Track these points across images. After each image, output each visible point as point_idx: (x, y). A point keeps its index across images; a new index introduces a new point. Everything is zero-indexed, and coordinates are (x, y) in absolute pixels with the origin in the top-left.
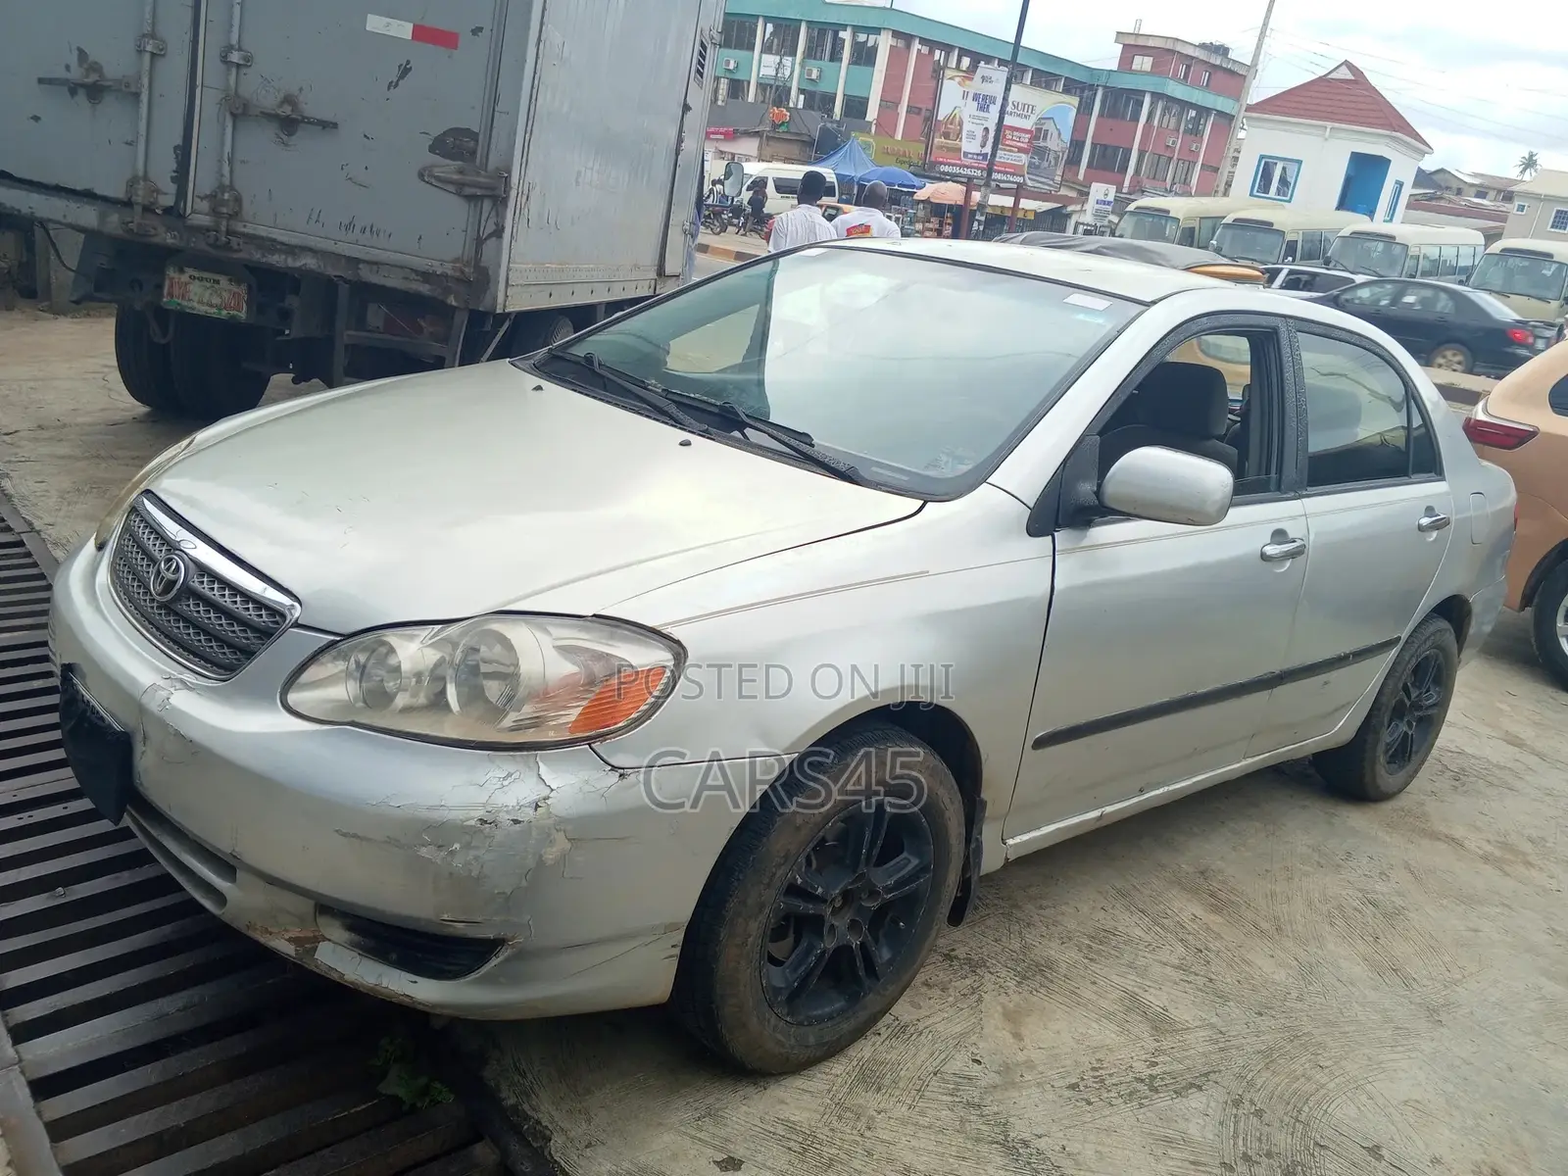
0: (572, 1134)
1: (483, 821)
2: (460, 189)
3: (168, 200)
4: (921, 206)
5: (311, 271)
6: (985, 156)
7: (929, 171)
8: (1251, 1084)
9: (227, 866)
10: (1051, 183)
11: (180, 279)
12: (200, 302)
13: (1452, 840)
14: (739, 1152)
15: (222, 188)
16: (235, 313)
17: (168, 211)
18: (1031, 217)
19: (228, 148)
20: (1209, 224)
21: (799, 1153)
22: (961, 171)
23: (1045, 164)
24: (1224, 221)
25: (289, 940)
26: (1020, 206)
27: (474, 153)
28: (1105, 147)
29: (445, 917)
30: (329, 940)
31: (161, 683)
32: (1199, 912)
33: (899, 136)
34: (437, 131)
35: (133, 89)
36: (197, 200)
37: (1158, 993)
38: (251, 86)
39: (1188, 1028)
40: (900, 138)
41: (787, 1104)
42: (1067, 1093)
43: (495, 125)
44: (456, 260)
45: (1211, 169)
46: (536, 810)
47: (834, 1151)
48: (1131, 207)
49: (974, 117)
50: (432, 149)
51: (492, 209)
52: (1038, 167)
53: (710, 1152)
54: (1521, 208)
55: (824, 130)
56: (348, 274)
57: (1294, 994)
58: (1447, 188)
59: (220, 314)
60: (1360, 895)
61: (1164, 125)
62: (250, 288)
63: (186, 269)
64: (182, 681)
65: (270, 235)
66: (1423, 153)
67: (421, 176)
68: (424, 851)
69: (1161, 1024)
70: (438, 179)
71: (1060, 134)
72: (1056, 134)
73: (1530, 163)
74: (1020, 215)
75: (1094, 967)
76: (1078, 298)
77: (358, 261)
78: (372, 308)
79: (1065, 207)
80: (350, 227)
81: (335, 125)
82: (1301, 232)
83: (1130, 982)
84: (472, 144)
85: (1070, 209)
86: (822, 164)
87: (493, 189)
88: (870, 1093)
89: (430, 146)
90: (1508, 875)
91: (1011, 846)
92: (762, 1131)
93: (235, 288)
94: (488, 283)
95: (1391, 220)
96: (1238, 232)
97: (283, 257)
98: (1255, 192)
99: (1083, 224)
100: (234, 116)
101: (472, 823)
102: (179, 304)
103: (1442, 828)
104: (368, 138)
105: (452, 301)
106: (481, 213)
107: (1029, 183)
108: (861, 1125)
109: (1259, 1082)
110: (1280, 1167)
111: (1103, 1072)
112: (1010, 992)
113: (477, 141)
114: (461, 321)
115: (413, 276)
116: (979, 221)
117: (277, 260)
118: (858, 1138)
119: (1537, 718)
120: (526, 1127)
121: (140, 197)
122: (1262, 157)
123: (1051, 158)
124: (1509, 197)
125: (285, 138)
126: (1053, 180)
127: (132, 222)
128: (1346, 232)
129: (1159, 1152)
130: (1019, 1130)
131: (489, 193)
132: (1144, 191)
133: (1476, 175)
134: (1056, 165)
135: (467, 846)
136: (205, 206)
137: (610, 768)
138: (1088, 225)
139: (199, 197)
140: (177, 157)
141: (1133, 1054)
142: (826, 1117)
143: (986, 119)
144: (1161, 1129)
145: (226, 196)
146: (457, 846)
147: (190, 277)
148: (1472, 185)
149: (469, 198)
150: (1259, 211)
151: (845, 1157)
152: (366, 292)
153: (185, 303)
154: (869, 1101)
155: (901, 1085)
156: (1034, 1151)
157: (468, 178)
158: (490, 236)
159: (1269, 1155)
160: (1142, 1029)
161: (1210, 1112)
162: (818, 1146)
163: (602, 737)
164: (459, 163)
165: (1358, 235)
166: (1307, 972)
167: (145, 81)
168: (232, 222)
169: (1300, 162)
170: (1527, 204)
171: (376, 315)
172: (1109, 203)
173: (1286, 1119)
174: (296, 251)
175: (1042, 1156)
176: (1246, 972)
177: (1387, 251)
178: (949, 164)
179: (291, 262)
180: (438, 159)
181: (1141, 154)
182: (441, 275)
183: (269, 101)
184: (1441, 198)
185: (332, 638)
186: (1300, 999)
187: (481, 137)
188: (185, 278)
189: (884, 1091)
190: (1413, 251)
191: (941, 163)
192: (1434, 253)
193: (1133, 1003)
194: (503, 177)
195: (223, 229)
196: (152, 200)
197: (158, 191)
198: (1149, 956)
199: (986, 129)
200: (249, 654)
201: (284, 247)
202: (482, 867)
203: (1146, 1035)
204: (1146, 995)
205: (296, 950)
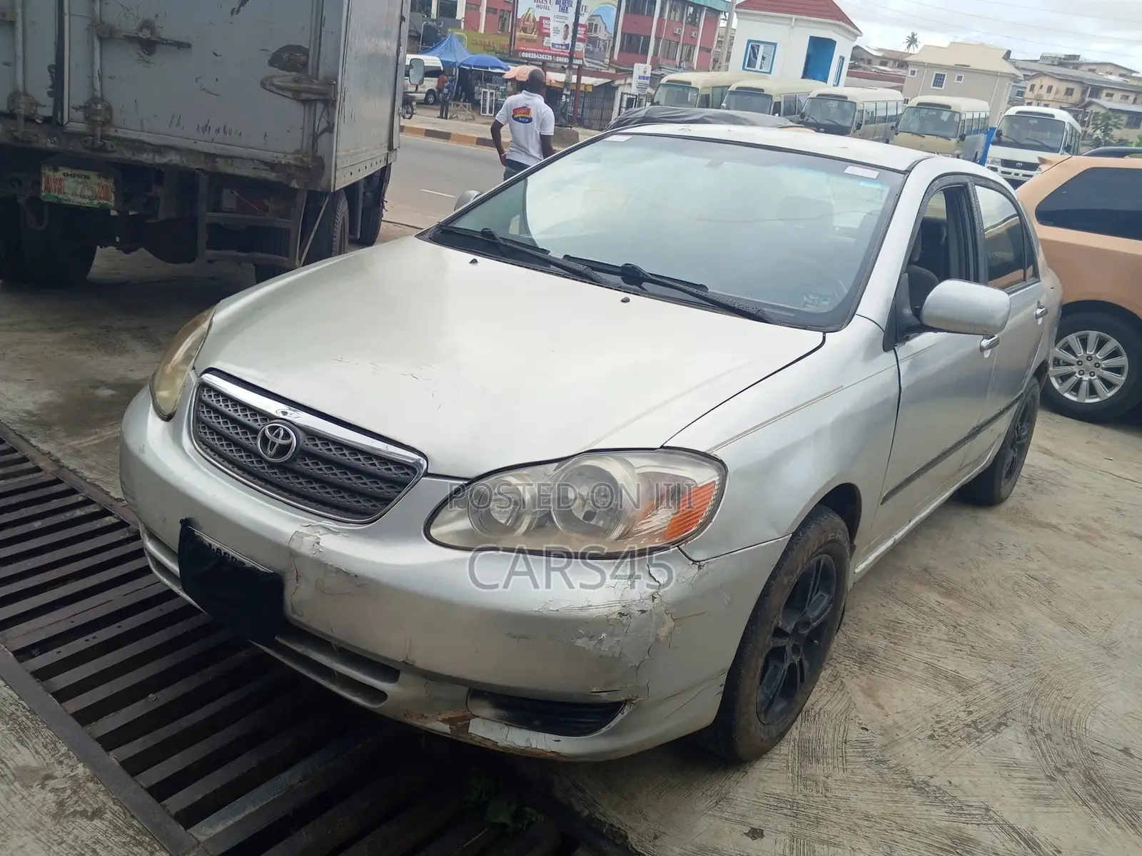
0: (640, 830)
1: (621, 614)
2: (296, 95)
3: (47, 112)
4: (509, 83)
5: (176, 166)
6: (567, 46)
7: (513, 57)
8: (1033, 717)
9: (389, 671)
10: (602, 64)
11: (55, 176)
12: (74, 194)
13: (1054, 527)
14: (757, 823)
15: (94, 100)
16: (105, 202)
17: (47, 120)
18: (590, 89)
19: (97, 67)
20: (718, 91)
21: (794, 817)
22: (538, 57)
23: (597, 50)
24: (729, 90)
25: (444, 721)
26: (582, 82)
27: (305, 65)
28: (630, 36)
29: (594, 690)
30: (478, 717)
31: (304, 530)
32: (940, 599)
33: (482, 30)
34: (274, 49)
35: (8, 18)
36: (74, 111)
37: (945, 661)
38: (112, 15)
39: (977, 684)
40: (482, 32)
41: (765, 781)
42: (931, 742)
43: (322, 42)
44: (297, 152)
45: (705, 50)
46: (653, 600)
47: (815, 811)
48: (664, 81)
49: (558, 17)
50: (271, 63)
51: (324, 109)
52: (592, 52)
53: (737, 827)
54: (913, 73)
55: (427, 28)
56: (207, 167)
57: (1025, 649)
58: (862, 59)
59: (92, 203)
60: (1023, 573)
61: (672, 19)
62: (116, 182)
63: (60, 168)
64: (324, 528)
65: (139, 138)
66: (856, 36)
67: (263, 85)
68: (579, 642)
69: (961, 685)
70: (278, 87)
71: (606, 28)
72: (603, 27)
73: (912, 41)
74: (582, 88)
75: (901, 648)
76: (851, 170)
77: (214, 156)
78: (226, 192)
79: (613, 81)
80: (206, 128)
81: (188, 46)
82: (783, 96)
83: (925, 655)
84: (303, 58)
85: (617, 83)
86: (431, 53)
87: (325, 94)
88: (814, 765)
89: (269, 61)
90: (1096, 547)
91: (858, 573)
92: (762, 805)
93: (104, 182)
94: (323, 169)
95: (838, 84)
96: (739, 96)
97: (151, 155)
98: (746, 68)
99: (627, 94)
100: (101, 39)
101: (614, 616)
102: (56, 197)
103: (1041, 519)
104: (217, 56)
105: (295, 185)
106: (315, 114)
107: (587, 64)
108: (820, 788)
109: (1037, 714)
110: (1080, 772)
111: (944, 724)
112: (859, 676)
113: (308, 56)
114: (302, 199)
115: (262, 166)
116: (566, 95)
117: (145, 157)
118: (823, 799)
119: (1048, 434)
120: (604, 830)
121: (22, 109)
122: (749, 41)
123: (601, 46)
124: (903, 64)
125: (146, 57)
126: (603, 61)
127: (16, 131)
128: (814, 94)
129: (1006, 774)
130: (919, 776)
131: (321, 97)
132: (661, 68)
133: (880, 50)
134: (605, 48)
135: (612, 635)
136: (79, 115)
137: (692, 562)
138: (630, 94)
139: (74, 108)
140: (52, 76)
141: (955, 708)
142: (796, 786)
143: (566, 18)
144: (998, 758)
145: (99, 107)
146: (604, 635)
147: (64, 174)
148: (877, 57)
149: (304, 102)
150: (751, 81)
151: (823, 814)
152: (222, 181)
153: (61, 196)
154: (817, 770)
155: (829, 754)
156: (934, 788)
157: (303, 86)
158: (323, 132)
159: (1070, 765)
160: (950, 688)
161: (1021, 740)
162: (803, 809)
163: (685, 539)
164: (294, 73)
165: (823, 97)
166: (1023, 631)
167: (19, 10)
168: (105, 128)
169: (775, 45)
170: (916, 70)
171: (229, 199)
172: (647, 78)
173: (1067, 739)
174: (162, 149)
175: (941, 792)
176: (990, 638)
177: (840, 107)
178: (528, 52)
179: (158, 160)
180: (275, 71)
181: (658, 39)
182: (285, 165)
183: (130, 26)
184: (858, 67)
185: (461, 482)
186: (1030, 652)
187: (311, 54)
188: (59, 175)
189: (822, 761)
190: (859, 107)
191: (522, 51)
192: (871, 107)
193: (936, 672)
194: (331, 82)
195: (99, 134)
196: (33, 112)
197: (37, 104)
198: (927, 635)
199: (567, 26)
200: (387, 501)
201: (152, 147)
202: (622, 649)
203: (954, 693)
204: (939, 664)
205: (450, 728)
